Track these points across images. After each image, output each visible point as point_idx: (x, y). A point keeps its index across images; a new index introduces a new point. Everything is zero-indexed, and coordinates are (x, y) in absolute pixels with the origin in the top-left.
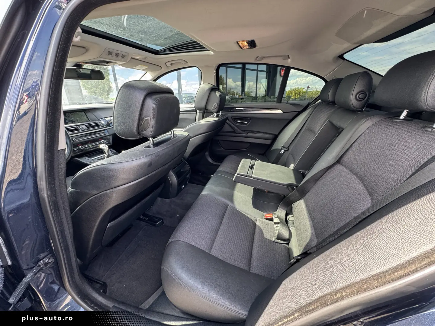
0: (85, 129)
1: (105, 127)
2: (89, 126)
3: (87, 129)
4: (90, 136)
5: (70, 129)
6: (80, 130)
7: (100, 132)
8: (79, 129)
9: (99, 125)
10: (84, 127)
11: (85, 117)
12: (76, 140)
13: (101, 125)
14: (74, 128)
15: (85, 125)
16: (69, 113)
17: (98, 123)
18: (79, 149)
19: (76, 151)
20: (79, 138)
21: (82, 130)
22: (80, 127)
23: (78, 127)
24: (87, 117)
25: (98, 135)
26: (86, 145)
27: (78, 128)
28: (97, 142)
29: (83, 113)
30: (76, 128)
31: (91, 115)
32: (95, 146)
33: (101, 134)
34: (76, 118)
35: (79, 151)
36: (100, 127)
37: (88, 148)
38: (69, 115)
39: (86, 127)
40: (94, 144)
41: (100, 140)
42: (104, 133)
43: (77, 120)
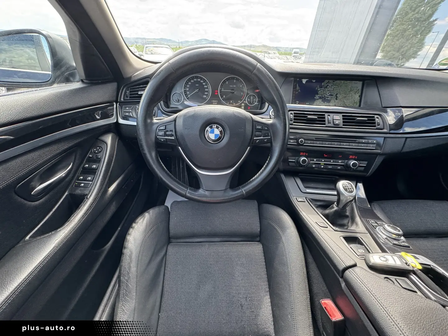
0: (336, 126)
1: (385, 130)
2: (349, 119)
3: (341, 125)
4: (336, 143)
5: (308, 116)
6: (325, 124)
8: (324, 121)
9: (375, 123)
10: (338, 119)
11: (357, 97)
12: (304, 143)
13: (381, 123)
14: (317, 117)
15: (343, 116)
17: (376, 116)
18: (298, 162)
19: (290, 164)
20: (313, 140)
21: (329, 125)
22: (329, 117)
23: (326, 115)
24: (361, 96)
25: (354, 146)
26: (316, 158)
27: (324, 118)
28: (340, 159)
29: (359, 84)
30: (320, 118)
31: (372, 94)
32: (331, 167)
33: (363, 145)
34: (337, 94)
35: (295, 165)
36: (375, 128)
37: (314, 166)
38: (328, 85)
39: (342, 120)
40: (332, 161)
41: (351, 157)
42: (371, 145)
43: (336, 99)
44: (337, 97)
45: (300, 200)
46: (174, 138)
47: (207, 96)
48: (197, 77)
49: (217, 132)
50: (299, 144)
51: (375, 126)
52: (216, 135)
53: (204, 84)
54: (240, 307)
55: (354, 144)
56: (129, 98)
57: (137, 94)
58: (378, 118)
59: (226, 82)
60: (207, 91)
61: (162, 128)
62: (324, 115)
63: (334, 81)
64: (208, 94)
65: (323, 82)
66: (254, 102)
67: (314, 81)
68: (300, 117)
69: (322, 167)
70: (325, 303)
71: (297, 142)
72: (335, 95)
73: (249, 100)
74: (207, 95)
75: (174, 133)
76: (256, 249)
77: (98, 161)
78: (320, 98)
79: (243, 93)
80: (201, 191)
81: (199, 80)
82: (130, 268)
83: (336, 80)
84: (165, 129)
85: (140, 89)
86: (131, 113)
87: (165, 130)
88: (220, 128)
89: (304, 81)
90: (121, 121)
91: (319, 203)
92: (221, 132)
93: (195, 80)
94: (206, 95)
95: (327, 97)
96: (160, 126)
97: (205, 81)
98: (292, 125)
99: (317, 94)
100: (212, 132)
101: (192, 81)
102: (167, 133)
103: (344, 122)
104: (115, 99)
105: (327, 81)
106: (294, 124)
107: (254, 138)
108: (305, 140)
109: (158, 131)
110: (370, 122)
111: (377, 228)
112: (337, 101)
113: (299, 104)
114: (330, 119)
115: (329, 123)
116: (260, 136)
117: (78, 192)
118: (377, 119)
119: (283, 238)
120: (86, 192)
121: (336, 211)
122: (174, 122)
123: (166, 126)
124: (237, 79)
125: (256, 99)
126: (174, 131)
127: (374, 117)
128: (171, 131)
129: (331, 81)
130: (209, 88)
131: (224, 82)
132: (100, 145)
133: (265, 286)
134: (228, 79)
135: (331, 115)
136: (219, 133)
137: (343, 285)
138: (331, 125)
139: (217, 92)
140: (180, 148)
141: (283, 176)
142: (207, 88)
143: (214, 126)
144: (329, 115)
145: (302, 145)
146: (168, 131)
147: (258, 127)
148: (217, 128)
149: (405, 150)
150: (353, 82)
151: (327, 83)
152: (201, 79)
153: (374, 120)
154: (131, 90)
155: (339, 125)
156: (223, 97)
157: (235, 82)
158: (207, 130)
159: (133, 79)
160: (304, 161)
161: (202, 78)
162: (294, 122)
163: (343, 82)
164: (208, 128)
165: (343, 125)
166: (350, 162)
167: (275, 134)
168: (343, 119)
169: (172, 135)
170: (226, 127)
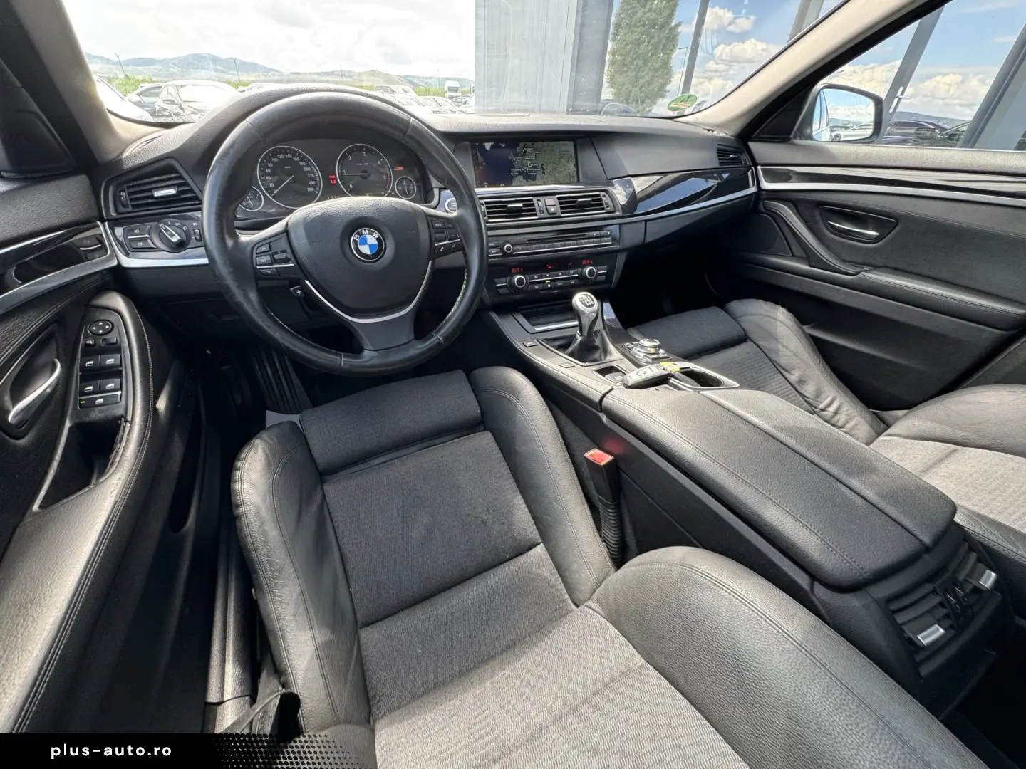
0: (553, 215)
1: (617, 214)
2: (568, 203)
3: (559, 214)
4: (559, 243)
5: (510, 205)
6: (536, 215)
7: (595, 234)
8: (534, 210)
9: (602, 204)
10: (552, 204)
11: (571, 166)
12: (513, 251)
13: (610, 203)
14: (521, 205)
15: (559, 198)
16: (528, 143)
17: (602, 194)
18: (511, 286)
19: (501, 291)
20: (524, 244)
21: (542, 215)
22: (539, 203)
23: (535, 199)
24: (576, 165)
25: (583, 244)
26: (536, 273)
27: (533, 205)
28: (571, 268)
29: (569, 147)
30: (527, 207)
31: (590, 160)
32: (561, 284)
33: (595, 240)
34: (543, 165)
35: (509, 292)
36: (604, 211)
37: (537, 287)
38: (526, 151)
39: (559, 206)
40: (560, 274)
41: (584, 262)
42: (606, 239)
43: (544, 173)
44: (544, 169)
45: (529, 344)
46: (292, 265)
47: (315, 189)
48: (285, 151)
49: (372, 240)
50: (505, 255)
51: (603, 209)
52: (371, 246)
53: (302, 164)
54: (483, 525)
55: (583, 241)
56: (130, 209)
57: (152, 197)
58: (604, 196)
59: (347, 156)
60: (312, 179)
61: (263, 249)
62: (531, 200)
63: (533, 144)
64: (316, 185)
65: (518, 145)
66: (412, 192)
67: (504, 145)
68: (497, 208)
69: (549, 286)
70: (591, 455)
71: (503, 251)
72: (540, 165)
73: (400, 188)
74: (314, 186)
75: (290, 255)
76: (485, 440)
78: (520, 173)
79: (387, 177)
80: (366, 353)
81: (289, 156)
83: (536, 142)
84: (270, 251)
85: (154, 186)
86: (149, 241)
87: (270, 253)
88: (376, 234)
89: (488, 146)
90: (129, 262)
91: (558, 343)
92: (378, 239)
93: (281, 156)
94: (311, 186)
95: (530, 172)
96: (256, 247)
97: (303, 158)
98: (488, 222)
99: (514, 168)
100: (364, 242)
101: (275, 160)
102: (277, 257)
103: (562, 208)
104: (96, 213)
105: (522, 144)
106: (490, 221)
107: (436, 245)
108: (513, 245)
109: (255, 255)
110: (596, 203)
111: (634, 349)
112: (545, 176)
113: (489, 186)
114: (541, 206)
115: (542, 212)
116: (445, 240)
117: (96, 415)
118: (604, 199)
119: (519, 405)
120: (120, 412)
121: (581, 342)
122: (285, 234)
123: (269, 243)
124: (368, 151)
125: (413, 186)
126: (289, 250)
127: (599, 195)
128: (283, 252)
129: (529, 144)
130: (315, 171)
131: (344, 157)
132: (102, 318)
133: (510, 484)
134: (350, 151)
135: (542, 198)
136: (376, 242)
137: (604, 418)
138: (545, 215)
139: (334, 179)
140: (307, 282)
141: (494, 315)
142: (311, 172)
143: (365, 231)
144: (539, 200)
145: (511, 255)
146: (277, 253)
147: (436, 225)
148: (371, 233)
149: (649, 239)
150: (561, 142)
151: (524, 147)
153: (601, 200)
154: (131, 190)
155: (555, 214)
156: (349, 188)
157: (365, 155)
158: (354, 240)
159: (128, 165)
160: (520, 281)
161: (295, 152)
162: (489, 218)
163: (546, 143)
164: (355, 236)
165: (562, 213)
166: (584, 270)
167: (466, 234)
168: (560, 203)
169: (287, 260)
170: (386, 230)
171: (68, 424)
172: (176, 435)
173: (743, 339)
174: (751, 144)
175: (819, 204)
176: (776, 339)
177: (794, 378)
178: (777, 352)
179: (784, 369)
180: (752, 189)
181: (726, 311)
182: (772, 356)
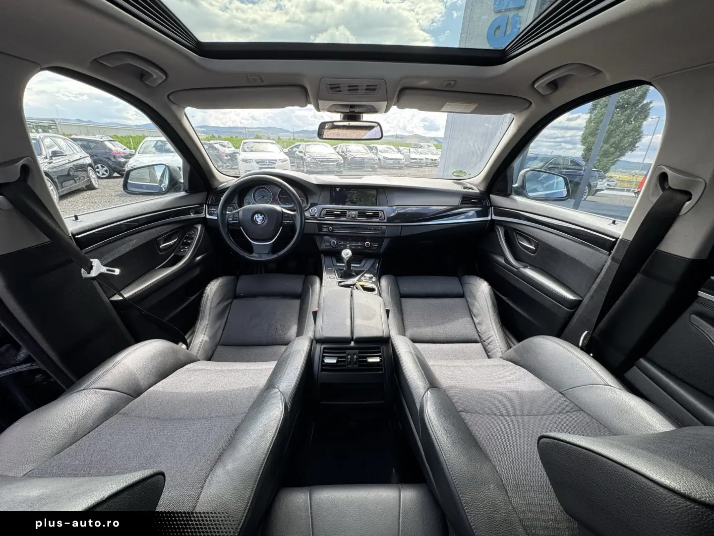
0: (353, 218)
1: (385, 221)
2: (363, 214)
4: (354, 230)
5: (335, 212)
6: (346, 217)
7: (373, 228)
8: (346, 215)
9: (378, 216)
10: (355, 214)
11: (374, 200)
12: (333, 230)
13: (383, 216)
14: (341, 213)
15: (358, 212)
18: (330, 244)
20: (338, 228)
24: (376, 199)
27: (346, 213)
28: (360, 241)
29: (375, 192)
30: (343, 214)
32: (354, 247)
33: (372, 231)
34: (360, 198)
35: (329, 247)
38: (354, 193)
40: (354, 243)
41: (366, 240)
42: (378, 231)
43: (360, 201)
45: (329, 269)
46: (238, 222)
49: (261, 218)
50: (329, 231)
51: (378, 218)
53: (268, 192)
56: (213, 202)
57: (218, 199)
58: (381, 213)
61: (231, 216)
62: (346, 211)
63: (357, 190)
67: (344, 190)
68: (330, 213)
69: (348, 247)
74: (269, 199)
76: (296, 302)
77: (192, 239)
78: (349, 201)
80: (254, 254)
82: (206, 304)
83: (360, 189)
86: (213, 211)
88: (263, 216)
89: (338, 189)
90: (208, 216)
92: (263, 218)
95: (354, 200)
96: (229, 215)
97: (268, 190)
99: (347, 198)
101: (259, 190)
102: (234, 219)
103: (358, 216)
104: (205, 202)
105: (352, 189)
106: (325, 217)
107: (284, 222)
108: (333, 228)
109: (229, 218)
110: (376, 215)
112: (361, 203)
113: (335, 205)
114: (349, 214)
115: (349, 216)
116: (288, 221)
117: (180, 254)
120: (184, 254)
122: (238, 213)
123: (233, 215)
126: (238, 218)
127: (378, 212)
128: (236, 218)
129: (355, 190)
130: (271, 195)
132: (193, 230)
133: (295, 320)
135: (351, 211)
138: (350, 218)
139: (276, 197)
140: (241, 227)
141: (322, 256)
143: (259, 215)
144: (349, 212)
145: (331, 232)
147: (285, 215)
148: (261, 215)
149: (403, 235)
150: (372, 190)
151: (353, 191)
152: (266, 188)
153: (378, 214)
154: (215, 196)
155: (355, 218)
159: (218, 189)
160: (333, 243)
163: (363, 190)
164: (256, 216)
165: (358, 218)
166: (365, 243)
167: (296, 220)
168: (358, 214)
169: (236, 220)
170: (266, 215)
171: (173, 254)
172: (199, 269)
173: (462, 296)
174: (491, 195)
175: (515, 229)
176: (475, 298)
177: (476, 321)
178: (473, 305)
179: (474, 315)
180: (489, 218)
181: (460, 280)
182: (471, 308)
